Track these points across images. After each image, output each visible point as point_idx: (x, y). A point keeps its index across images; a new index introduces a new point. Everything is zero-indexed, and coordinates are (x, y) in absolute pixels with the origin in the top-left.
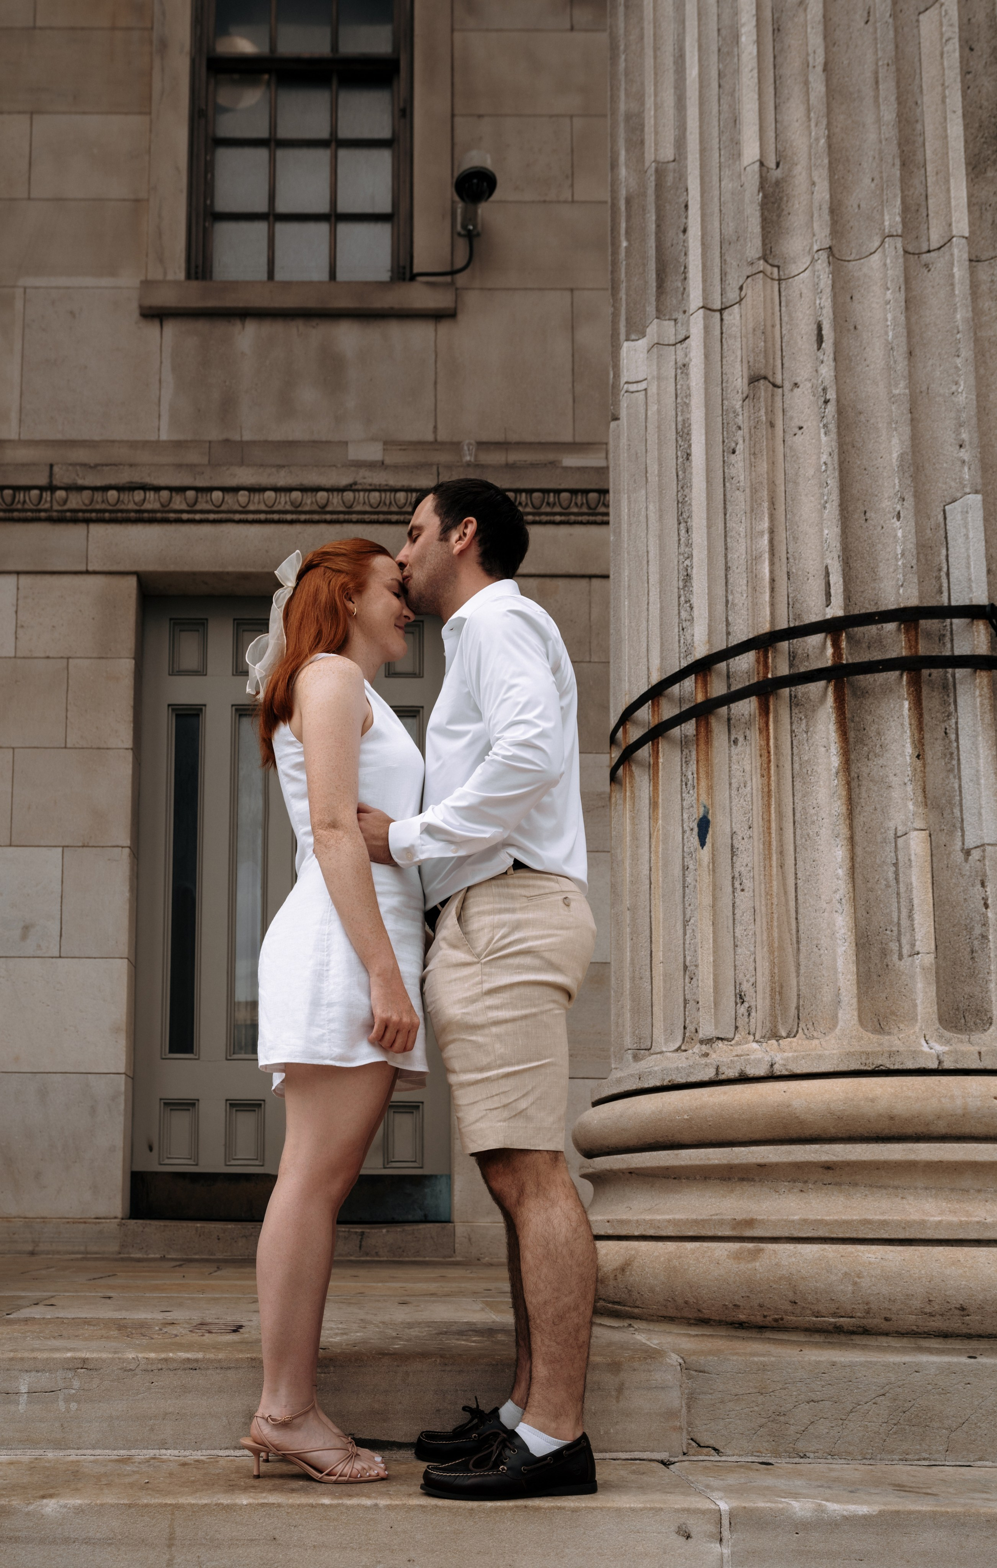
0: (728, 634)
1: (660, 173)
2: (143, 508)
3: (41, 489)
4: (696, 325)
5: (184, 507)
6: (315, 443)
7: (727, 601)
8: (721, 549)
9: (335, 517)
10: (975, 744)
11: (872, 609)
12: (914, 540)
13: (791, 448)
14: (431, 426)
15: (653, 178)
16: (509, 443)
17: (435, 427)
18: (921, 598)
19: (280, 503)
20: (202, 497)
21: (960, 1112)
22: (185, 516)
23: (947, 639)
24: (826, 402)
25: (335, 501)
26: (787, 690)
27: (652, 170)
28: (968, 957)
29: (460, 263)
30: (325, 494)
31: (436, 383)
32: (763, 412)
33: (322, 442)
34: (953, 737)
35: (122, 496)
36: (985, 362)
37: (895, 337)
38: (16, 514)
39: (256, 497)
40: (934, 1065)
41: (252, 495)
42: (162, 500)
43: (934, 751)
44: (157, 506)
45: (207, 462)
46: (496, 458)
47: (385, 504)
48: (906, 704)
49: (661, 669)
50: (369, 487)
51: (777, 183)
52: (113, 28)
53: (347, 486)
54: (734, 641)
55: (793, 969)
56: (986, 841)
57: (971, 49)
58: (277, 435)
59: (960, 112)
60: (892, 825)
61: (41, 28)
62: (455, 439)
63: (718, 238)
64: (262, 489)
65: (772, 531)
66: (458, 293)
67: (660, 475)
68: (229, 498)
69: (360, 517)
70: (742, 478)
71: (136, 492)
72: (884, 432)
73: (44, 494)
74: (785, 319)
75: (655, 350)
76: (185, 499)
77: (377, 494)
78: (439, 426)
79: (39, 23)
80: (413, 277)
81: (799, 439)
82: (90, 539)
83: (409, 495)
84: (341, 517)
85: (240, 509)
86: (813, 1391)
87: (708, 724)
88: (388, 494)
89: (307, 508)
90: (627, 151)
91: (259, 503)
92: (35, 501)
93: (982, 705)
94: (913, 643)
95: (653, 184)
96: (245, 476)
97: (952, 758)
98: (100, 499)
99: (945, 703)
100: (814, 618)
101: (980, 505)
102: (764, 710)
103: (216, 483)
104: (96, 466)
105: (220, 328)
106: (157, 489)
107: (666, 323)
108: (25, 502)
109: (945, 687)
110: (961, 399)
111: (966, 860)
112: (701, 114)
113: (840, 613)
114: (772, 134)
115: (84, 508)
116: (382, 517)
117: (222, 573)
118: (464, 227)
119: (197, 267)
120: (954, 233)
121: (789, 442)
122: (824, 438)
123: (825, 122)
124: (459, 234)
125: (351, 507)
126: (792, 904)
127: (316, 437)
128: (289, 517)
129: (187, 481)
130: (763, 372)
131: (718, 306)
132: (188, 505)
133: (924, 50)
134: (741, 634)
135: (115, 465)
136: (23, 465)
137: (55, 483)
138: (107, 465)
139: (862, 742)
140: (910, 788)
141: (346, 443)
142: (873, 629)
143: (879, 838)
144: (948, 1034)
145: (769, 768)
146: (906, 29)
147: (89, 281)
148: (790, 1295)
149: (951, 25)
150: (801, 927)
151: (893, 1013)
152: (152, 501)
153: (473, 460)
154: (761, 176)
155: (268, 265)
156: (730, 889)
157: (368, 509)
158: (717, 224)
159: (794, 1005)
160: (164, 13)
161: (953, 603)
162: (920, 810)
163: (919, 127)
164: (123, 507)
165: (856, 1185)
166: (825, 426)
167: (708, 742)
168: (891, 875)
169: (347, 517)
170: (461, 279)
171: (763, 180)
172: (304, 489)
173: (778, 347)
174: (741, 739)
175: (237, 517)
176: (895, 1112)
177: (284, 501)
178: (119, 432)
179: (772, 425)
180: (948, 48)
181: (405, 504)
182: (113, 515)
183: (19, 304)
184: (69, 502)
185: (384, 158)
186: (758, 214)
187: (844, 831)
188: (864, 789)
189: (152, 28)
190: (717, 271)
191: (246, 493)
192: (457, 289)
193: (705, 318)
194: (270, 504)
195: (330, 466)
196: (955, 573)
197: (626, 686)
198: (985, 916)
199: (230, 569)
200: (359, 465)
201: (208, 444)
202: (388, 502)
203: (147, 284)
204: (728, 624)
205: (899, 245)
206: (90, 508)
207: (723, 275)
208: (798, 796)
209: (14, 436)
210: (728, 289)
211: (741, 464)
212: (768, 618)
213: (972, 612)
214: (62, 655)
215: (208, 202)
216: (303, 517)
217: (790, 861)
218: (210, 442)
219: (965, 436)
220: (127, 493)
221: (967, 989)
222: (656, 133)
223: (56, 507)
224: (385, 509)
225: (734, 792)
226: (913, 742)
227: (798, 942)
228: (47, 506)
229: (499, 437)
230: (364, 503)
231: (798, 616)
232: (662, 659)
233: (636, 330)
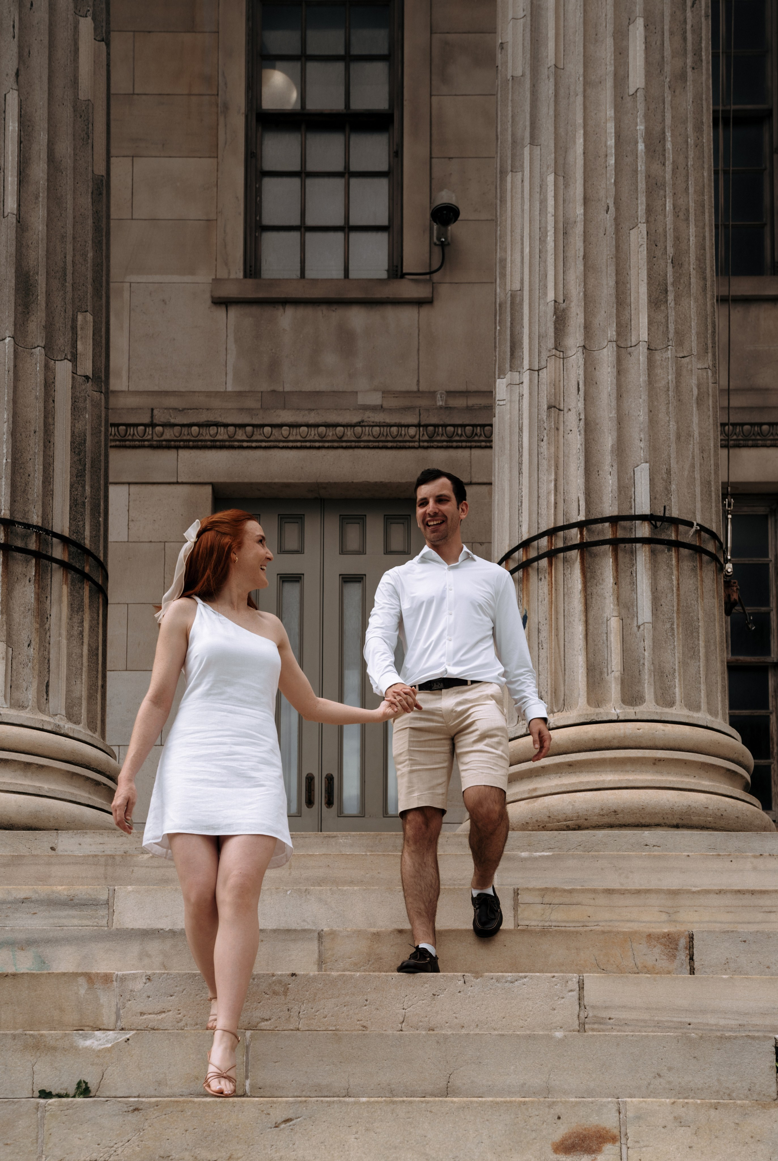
0: (538, 528)
1: (513, 297)
2: (216, 438)
3: (145, 425)
4: (526, 377)
5: (244, 438)
6: (335, 393)
7: (538, 513)
8: (536, 488)
9: (349, 444)
10: (642, 578)
11: (600, 516)
12: (617, 485)
13: (567, 440)
14: (415, 381)
15: (509, 299)
16: (470, 392)
17: (418, 381)
18: (619, 511)
19: (310, 435)
20: (257, 431)
21: (622, 735)
22: (245, 444)
23: (633, 530)
24: (580, 420)
25: (349, 433)
26: (562, 554)
27: (509, 295)
28: (638, 674)
29: (436, 265)
30: (342, 428)
31: (418, 350)
32: (553, 423)
33: (340, 392)
34: (634, 575)
35: (201, 430)
36: (657, 399)
37: (611, 389)
38: (127, 443)
39: (294, 431)
40: (615, 718)
41: (291, 429)
42: (229, 433)
43: (625, 583)
44: (226, 437)
45: (260, 407)
46: (460, 402)
47: (383, 435)
48: (611, 560)
49: (510, 545)
50: (372, 424)
51: (564, 310)
52: (190, 95)
53: (357, 423)
54: (541, 531)
55: (562, 682)
56: (645, 621)
57: (656, 246)
58: (308, 387)
59: (646, 281)
60: (605, 615)
61: (138, 94)
62: (432, 390)
63: (537, 334)
64: (298, 426)
65: (556, 480)
66: (434, 286)
67: (510, 450)
68: (276, 431)
69: (366, 444)
70: (546, 453)
71: (211, 428)
72: (607, 434)
73: (147, 429)
74: (565, 377)
75: (509, 387)
76: (245, 432)
77: (378, 428)
78: (421, 381)
79: (136, 92)
80: (403, 276)
81: (570, 436)
82: (179, 460)
83: (400, 429)
84: (353, 444)
85: (284, 439)
86: (550, 844)
87: (527, 571)
88: (385, 428)
89: (329, 438)
90: (500, 279)
91: (296, 435)
92: (141, 434)
93: (645, 560)
94: (615, 532)
95: (509, 302)
96: (286, 416)
97: (634, 585)
98: (186, 433)
99: (631, 560)
100: (574, 521)
101: (648, 468)
102: (550, 564)
103: (266, 422)
104: (184, 409)
105: (268, 312)
106: (226, 426)
107: (515, 373)
108: (134, 434)
109: (632, 552)
110: (641, 418)
111: (638, 630)
112: (530, 271)
113: (584, 519)
114: (561, 286)
115: (175, 438)
116: (381, 444)
117: (271, 483)
118: (439, 239)
119: (251, 267)
120: (641, 339)
121: (566, 437)
122: (579, 437)
123: (583, 284)
124: (435, 244)
125: (360, 437)
126: (562, 653)
127: (335, 389)
128: (317, 444)
129: (247, 420)
130: (553, 404)
131: (537, 368)
132: (247, 437)
133: (631, 248)
134: (544, 528)
135: (196, 409)
136: (132, 409)
137: (155, 421)
138: (191, 409)
139: (594, 578)
140: (611, 598)
141: (357, 392)
142: (600, 526)
143: (600, 621)
144: (624, 706)
145: (552, 590)
146: (624, 237)
147: (176, 278)
148: (548, 814)
149: (643, 238)
150: (566, 663)
151: (604, 700)
152: (222, 434)
153: (444, 404)
154: (555, 308)
155: (301, 263)
156: (537, 648)
157: (372, 438)
158: (537, 327)
159: (562, 699)
160: (226, 84)
161: (636, 514)
162: (616, 608)
163: (628, 286)
164: (202, 438)
165: (582, 772)
166: (579, 431)
167: (528, 580)
168: (605, 638)
169: (357, 444)
170: (436, 277)
171: (556, 309)
172: (327, 425)
173: (562, 391)
174: (543, 578)
175: (281, 444)
176: (596, 737)
177: (313, 433)
178: (198, 385)
179: (558, 429)
180: (641, 249)
181: (397, 435)
182: (195, 444)
183: (126, 295)
184: (164, 435)
185: (383, 184)
186: (553, 327)
187: (583, 618)
188: (594, 599)
189: (218, 95)
190: (537, 350)
191: (288, 428)
192: (433, 283)
193: (530, 375)
194: (304, 436)
195: (346, 409)
196: (637, 500)
197: (496, 554)
198: (644, 654)
199: (276, 480)
200: (365, 408)
201: (260, 395)
202: (385, 434)
203: (216, 281)
204: (538, 524)
205: (615, 346)
206: (179, 438)
207: (540, 352)
208: (566, 603)
209: (124, 388)
210: (542, 360)
211: (545, 447)
212: (553, 521)
213: (643, 518)
214: (161, 540)
215: (258, 218)
216: (327, 444)
217: (561, 634)
218: (262, 392)
219: (642, 436)
220: (205, 428)
221: (637, 688)
222: (511, 276)
223: (155, 438)
224: (383, 439)
225: (540, 603)
226: (613, 577)
227: (565, 670)
228: (149, 437)
229: (462, 388)
230: (369, 435)
231: (568, 520)
232: (510, 540)
233: (502, 374)
